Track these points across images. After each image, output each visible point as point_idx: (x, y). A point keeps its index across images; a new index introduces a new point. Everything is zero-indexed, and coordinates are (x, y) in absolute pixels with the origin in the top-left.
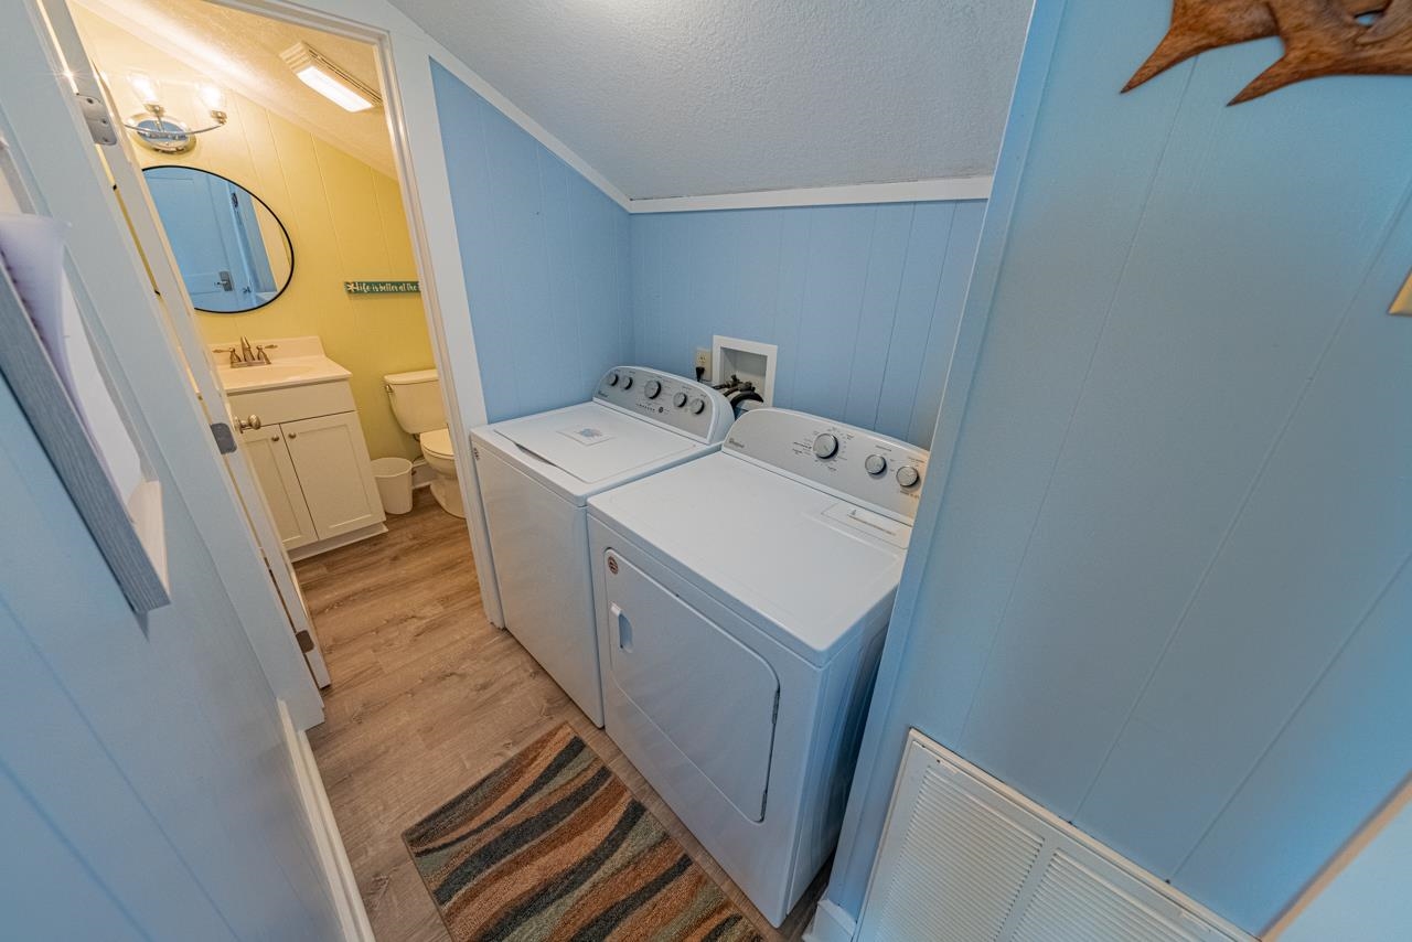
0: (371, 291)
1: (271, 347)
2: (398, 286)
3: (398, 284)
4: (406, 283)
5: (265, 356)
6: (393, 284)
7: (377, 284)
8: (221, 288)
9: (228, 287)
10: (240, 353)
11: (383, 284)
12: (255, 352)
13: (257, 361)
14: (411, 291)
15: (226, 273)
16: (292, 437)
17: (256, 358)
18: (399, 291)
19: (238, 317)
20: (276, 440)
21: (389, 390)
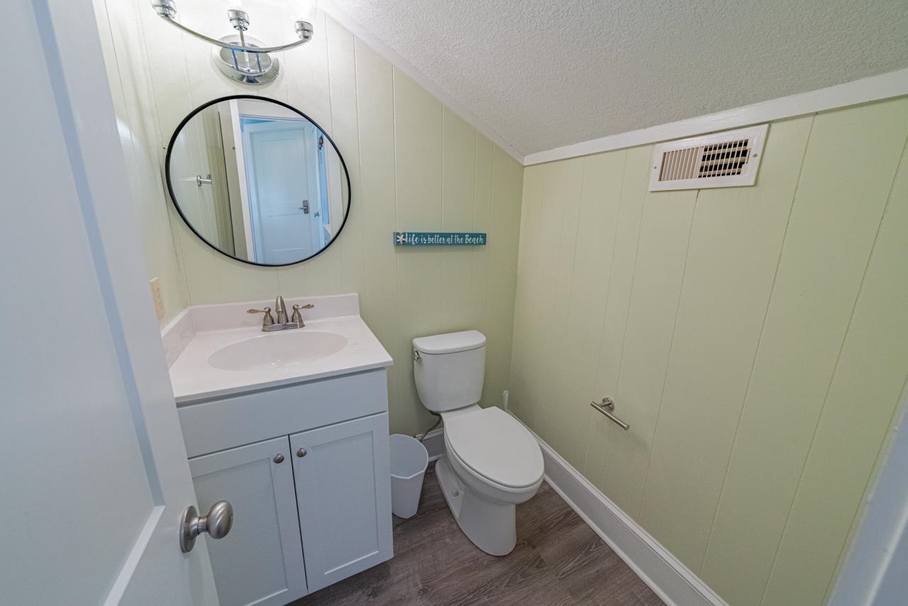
0: (419, 244)
1: (308, 306)
2: (446, 238)
3: (446, 235)
4: (454, 234)
5: (300, 316)
6: (442, 235)
7: (426, 235)
8: (302, 211)
9: (306, 211)
10: (274, 314)
11: (432, 235)
12: (290, 312)
13: (290, 323)
14: (457, 244)
15: (306, 201)
16: (301, 455)
17: (290, 319)
18: (446, 244)
19: (281, 271)
20: (279, 461)
21: (415, 356)
